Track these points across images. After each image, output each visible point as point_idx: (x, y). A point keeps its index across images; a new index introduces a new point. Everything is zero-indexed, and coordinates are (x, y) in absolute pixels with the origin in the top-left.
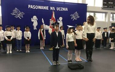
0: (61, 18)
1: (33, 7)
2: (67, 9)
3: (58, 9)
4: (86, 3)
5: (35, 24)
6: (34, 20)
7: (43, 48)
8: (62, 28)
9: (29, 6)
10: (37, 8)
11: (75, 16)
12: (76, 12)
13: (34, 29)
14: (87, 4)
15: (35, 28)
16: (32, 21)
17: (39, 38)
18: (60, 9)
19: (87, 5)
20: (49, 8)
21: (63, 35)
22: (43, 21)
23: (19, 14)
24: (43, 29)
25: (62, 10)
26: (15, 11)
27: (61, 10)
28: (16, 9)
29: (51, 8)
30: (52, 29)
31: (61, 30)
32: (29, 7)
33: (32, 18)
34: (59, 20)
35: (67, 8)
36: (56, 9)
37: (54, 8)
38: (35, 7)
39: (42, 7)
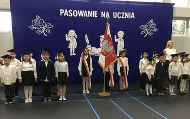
1: (69, 14)
2: (133, 16)
3: (116, 15)
4: (172, 2)
5: (73, 45)
6: (71, 37)
7: (88, 92)
8: (124, 54)
9: (62, 11)
10: (75, 15)
11: (149, 29)
12: (152, 21)
13: (71, 55)
14: (174, 4)
15: (73, 53)
16: (67, 39)
17: (81, 73)
18: (120, 15)
19: (174, 6)
20: (99, 14)
21: (126, 67)
22: (87, 40)
23: (44, 28)
24: (88, 56)
25: (124, 16)
26: (36, 21)
27: (122, 17)
28: (38, 17)
29: (103, 14)
30: (104, 57)
31: (123, 57)
32: (61, 13)
33: (68, 33)
34: (118, 38)
35: (133, 13)
36: (111, 15)
37: (108, 13)
38: (72, 13)
39: (86, 12)
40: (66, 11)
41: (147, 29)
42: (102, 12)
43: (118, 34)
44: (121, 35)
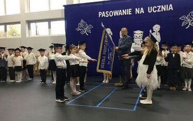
0: (157, 28)
1: (106, 15)
2: (171, 7)
3: (151, 10)
11: (191, 19)
18: (155, 9)
20: (133, 11)
23: (86, 29)
25: (160, 9)
26: (81, 24)
27: (158, 11)
28: (82, 21)
29: (137, 11)
32: (100, 15)
34: (153, 32)
35: (171, 5)
36: (146, 10)
37: (142, 9)
38: (108, 13)
39: (120, 11)
40: (104, 12)
41: (189, 20)
42: (136, 9)
43: (154, 28)
44: (157, 29)
